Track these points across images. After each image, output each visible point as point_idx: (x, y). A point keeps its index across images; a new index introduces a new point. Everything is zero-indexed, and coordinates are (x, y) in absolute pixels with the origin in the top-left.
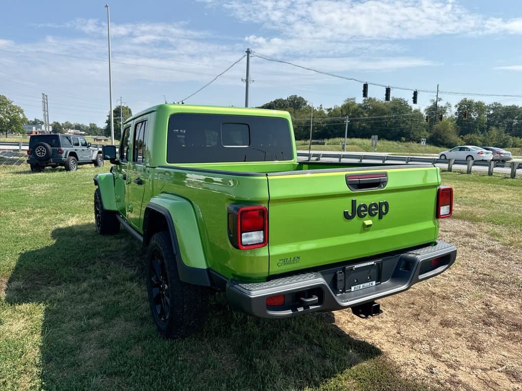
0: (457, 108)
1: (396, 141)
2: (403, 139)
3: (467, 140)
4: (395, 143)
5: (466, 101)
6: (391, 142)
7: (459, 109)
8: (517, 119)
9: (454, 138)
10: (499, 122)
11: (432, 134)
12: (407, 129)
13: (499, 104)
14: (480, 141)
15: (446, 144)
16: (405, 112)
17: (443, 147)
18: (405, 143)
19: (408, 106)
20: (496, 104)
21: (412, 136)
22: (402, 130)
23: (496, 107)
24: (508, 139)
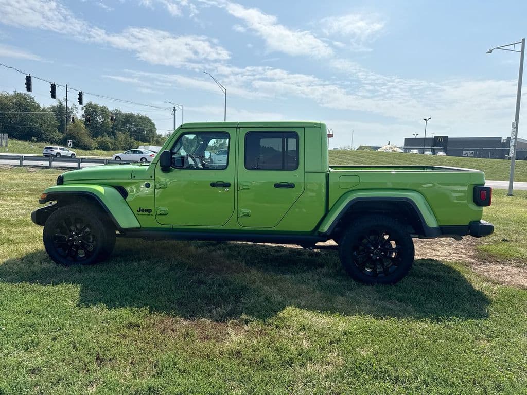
0: (84, 110)
1: (26, 141)
2: (35, 139)
3: (100, 142)
4: (27, 143)
5: (91, 104)
6: (20, 142)
7: (86, 112)
8: (134, 125)
9: (87, 140)
10: (121, 127)
11: (65, 135)
12: (37, 128)
13: (120, 111)
14: (111, 144)
15: (81, 146)
16: (32, 110)
17: (79, 149)
18: (37, 143)
19: (35, 103)
20: (117, 110)
21: (44, 136)
22: (31, 128)
23: (118, 113)
24: (133, 143)
